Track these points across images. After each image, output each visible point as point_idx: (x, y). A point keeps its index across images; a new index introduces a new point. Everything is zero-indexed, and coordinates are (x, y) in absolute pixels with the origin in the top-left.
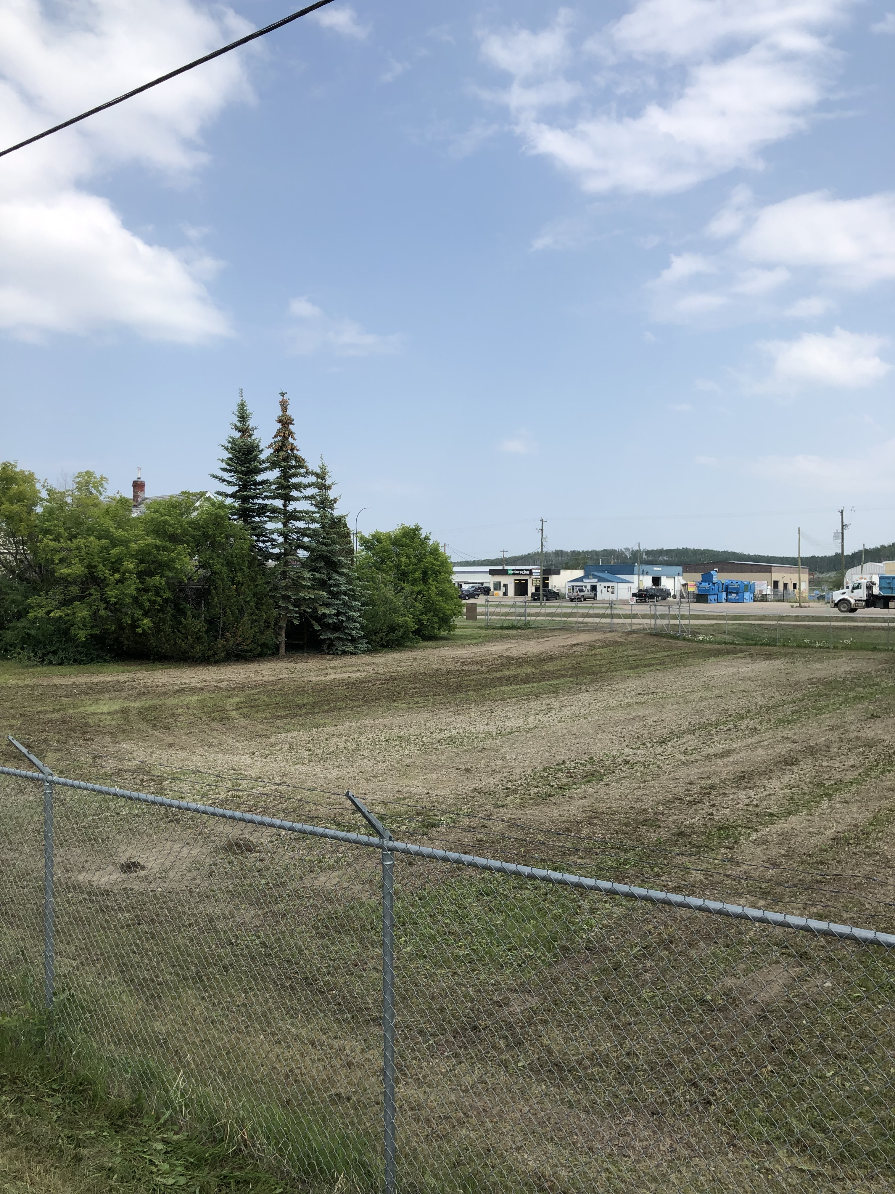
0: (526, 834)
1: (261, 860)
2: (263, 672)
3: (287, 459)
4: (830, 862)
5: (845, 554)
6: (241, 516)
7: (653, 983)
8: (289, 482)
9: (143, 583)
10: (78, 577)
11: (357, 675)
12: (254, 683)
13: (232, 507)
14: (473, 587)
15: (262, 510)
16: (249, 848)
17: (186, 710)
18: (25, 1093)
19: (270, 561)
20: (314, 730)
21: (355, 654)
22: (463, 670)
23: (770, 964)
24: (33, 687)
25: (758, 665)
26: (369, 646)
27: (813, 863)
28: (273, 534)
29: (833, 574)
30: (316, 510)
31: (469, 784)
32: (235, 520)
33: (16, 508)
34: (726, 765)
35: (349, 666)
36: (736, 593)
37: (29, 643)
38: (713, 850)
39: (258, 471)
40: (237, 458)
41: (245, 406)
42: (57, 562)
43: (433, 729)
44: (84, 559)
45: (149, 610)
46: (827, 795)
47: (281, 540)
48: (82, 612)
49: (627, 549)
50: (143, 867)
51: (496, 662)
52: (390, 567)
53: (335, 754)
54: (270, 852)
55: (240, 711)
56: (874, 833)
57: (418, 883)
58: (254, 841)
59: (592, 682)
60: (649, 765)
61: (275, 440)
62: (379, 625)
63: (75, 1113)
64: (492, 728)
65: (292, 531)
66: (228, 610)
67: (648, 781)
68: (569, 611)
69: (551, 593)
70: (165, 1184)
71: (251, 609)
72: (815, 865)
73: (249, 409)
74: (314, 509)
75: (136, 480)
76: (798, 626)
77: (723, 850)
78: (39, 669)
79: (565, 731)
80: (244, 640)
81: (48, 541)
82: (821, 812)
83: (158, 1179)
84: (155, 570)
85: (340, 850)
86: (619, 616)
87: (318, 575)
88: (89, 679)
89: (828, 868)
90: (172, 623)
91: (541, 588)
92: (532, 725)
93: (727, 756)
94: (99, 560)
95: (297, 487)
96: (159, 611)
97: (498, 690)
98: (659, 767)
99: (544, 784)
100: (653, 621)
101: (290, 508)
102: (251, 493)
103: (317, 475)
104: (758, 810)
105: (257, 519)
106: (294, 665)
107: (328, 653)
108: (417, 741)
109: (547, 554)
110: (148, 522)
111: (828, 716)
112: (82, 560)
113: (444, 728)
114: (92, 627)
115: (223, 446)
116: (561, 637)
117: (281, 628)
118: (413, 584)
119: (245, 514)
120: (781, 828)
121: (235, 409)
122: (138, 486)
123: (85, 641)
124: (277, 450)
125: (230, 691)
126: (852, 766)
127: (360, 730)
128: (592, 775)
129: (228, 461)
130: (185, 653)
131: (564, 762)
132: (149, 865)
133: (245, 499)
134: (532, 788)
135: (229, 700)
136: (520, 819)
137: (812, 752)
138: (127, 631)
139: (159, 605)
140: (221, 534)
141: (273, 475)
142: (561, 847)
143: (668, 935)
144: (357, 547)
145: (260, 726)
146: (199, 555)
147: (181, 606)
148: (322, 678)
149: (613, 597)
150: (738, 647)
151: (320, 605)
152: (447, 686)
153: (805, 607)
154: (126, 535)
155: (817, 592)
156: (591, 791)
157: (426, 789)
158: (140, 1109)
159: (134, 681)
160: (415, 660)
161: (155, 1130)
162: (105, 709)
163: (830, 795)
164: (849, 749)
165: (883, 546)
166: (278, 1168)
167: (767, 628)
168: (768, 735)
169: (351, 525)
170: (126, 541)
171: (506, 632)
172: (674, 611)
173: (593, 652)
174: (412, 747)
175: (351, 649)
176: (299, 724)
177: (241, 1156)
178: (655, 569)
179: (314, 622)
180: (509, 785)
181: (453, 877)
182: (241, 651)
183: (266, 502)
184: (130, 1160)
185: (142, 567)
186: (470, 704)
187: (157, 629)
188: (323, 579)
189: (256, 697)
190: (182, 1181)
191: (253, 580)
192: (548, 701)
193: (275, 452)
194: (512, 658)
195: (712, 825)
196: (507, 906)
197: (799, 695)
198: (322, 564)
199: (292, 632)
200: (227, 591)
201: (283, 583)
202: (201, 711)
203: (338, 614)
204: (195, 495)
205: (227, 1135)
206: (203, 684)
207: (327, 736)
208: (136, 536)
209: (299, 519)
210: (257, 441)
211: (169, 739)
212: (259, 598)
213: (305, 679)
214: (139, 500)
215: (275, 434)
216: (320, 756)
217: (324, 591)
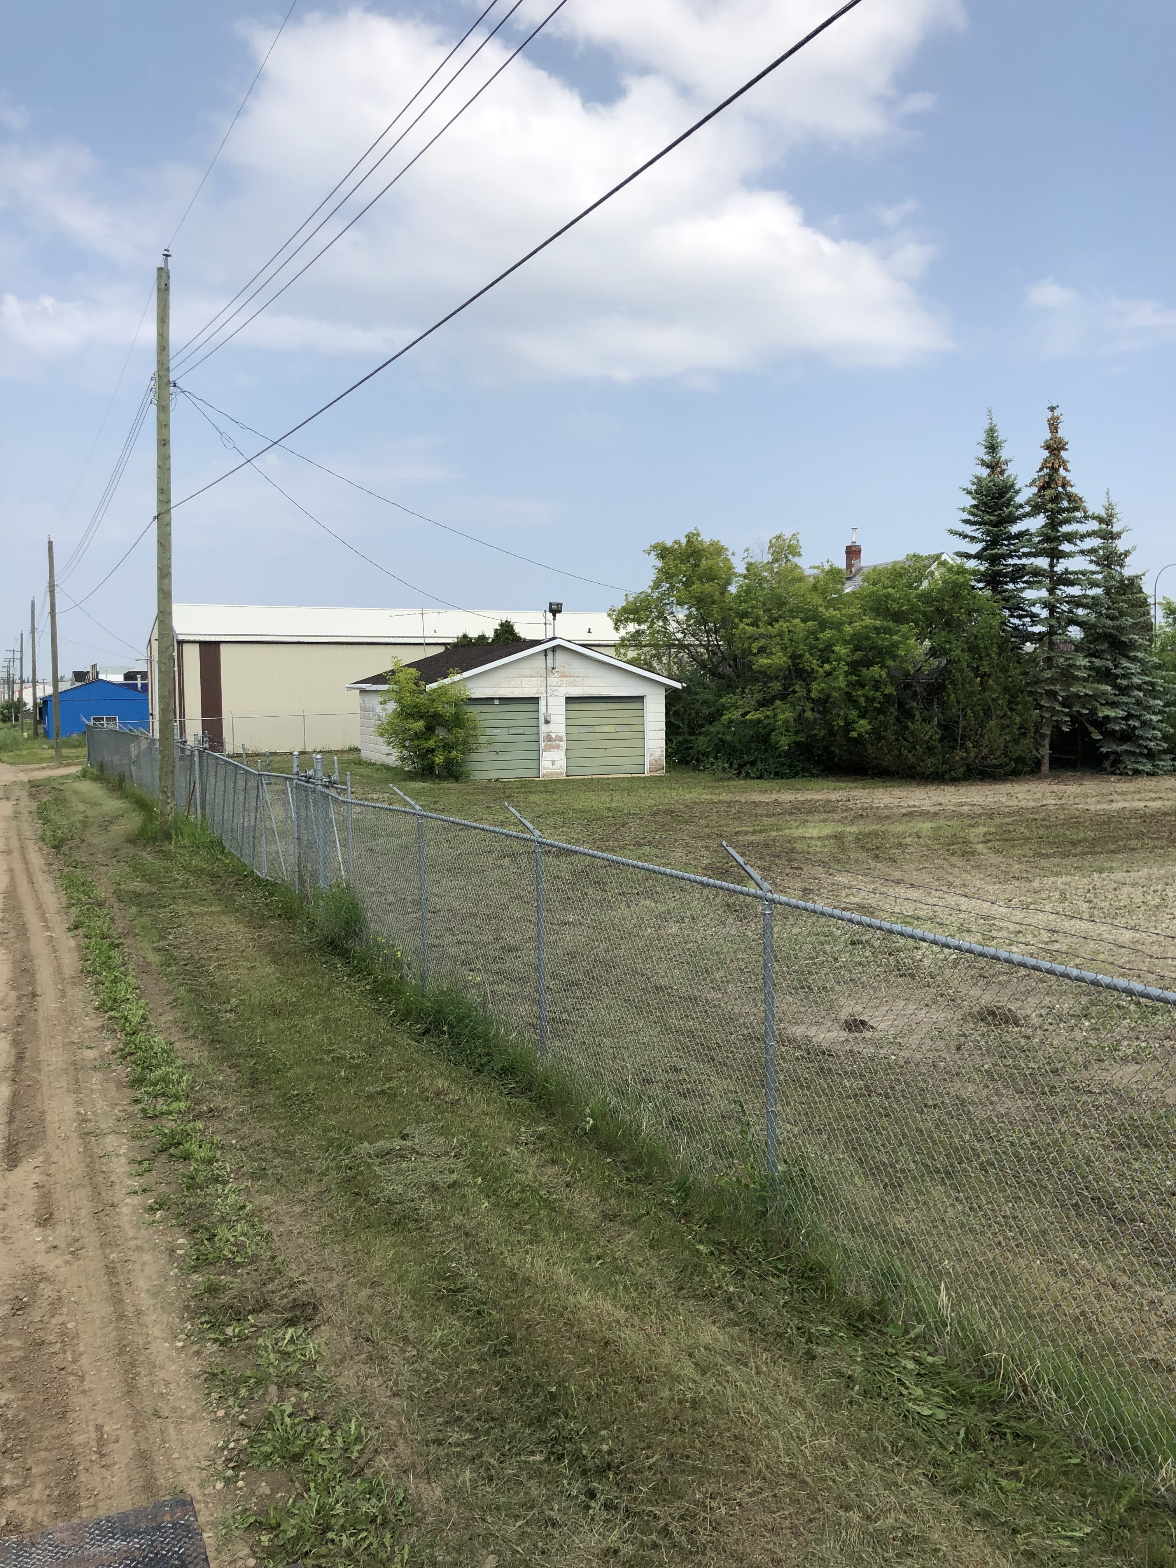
1: (1028, 1037)
2: (1018, 795)
3: (1056, 499)
6: (988, 583)
8: (1059, 531)
9: (860, 675)
10: (779, 670)
11: (1158, 804)
12: (1007, 810)
13: (974, 572)
15: (1018, 574)
16: (1009, 1019)
17: (916, 839)
18: (747, 1267)
19: (1028, 643)
20: (1096, 875)
21: (1153, 775)
24: (729, 804)
28: (1034, 605)
30: (1098, 569)
32: (981, 589)
33: (708, 587)
35: (1145, 791)
37: (723, 752)
39: (1013, 520)
40: (984, 504)
41: (996, 431)
42: (755, 651)
44: (786, 648)
45: (866, 709)
47: (1045, 613)
48: (785, 714)
50: (870, 1028)
53: (1129, 910)
54: (1039, 1028)
55: (990, 844)
58: (1016, 1011)
61: (1040, 474)
63: (805, 1301)
65: (1061, 601)
66: (969, 712)
70: (918, 1413)
71: (1001, 709)
73: (1002, 435)
74: (1094, 567)
75: (850, 544)
78: (735, 783)
80: (992, 752)
81: (744, 627)
83: (910, 1404)
84: (874, 658)
87: (1098, 662)
88: (794, 797)
90: (895, 728)
94: (805, 648)
95: (1070, 538)
96: (879, 711)
101: (1059, 569)
102: (1004, 550)
103: (1101, 520)
105: (1011, 586)
106: (1063, 787)
107: (1113, 773)
110: (866, 597)
112: (784, 649)
114: (796, 733)
115: (964, 490)
117: (1043, 736)
119: (993, 580)
121: (982, 436)
122: (853, 552)
123: (789, 750)
124: (1042, 488)
125: (974, 818)
127: (1165, 880)
129: (972, 510)
130: (912, 767)
132: (878, 1026)
133: (994, 560)
135: (973, 830)
138: (839, 737)
139: (879, 703)
140: (961, 608)
141: (1036, 523)
144: (1159, 619)
145: (1017, 866)
146: (930, 639)
147: (907, 706)
148: (1105, 806)
151: (1102, 704)
154: (839, 616)
158: (885, 1316)
159: (849, 801)
161: (904, 1344)
162: (815, 833)
166: (1073, 1432)
169: (1147, 588)
170: (839, 623)
175: (1148, 767)
176: (1072, 866)
177: (1019, 1404)
179: (1092, 729)
182: (987, 767)
183: (1024, 561)
184: (874, 1373)
185: (858, 655)
187: (877, 735)
188: (1107, 668)
189: (1011, 828)
190: (941, 1415)
191: (1005, 670)
193: (1039, 491)
198: (1105, 646)
199: (1059, 742)
200: (967, 686)
201: (1048, 674)
202: (935, 842)
203: (1129, 717)
204: (928, 558)
205: (999, 1373)
206: (937, 808)
207: (1116, 885)
208: (851, 616)
209: (1071, 583)
210: (1013, 477)
211: (895, 874)
212: (1013, 695)
213: (1080, 806)
214: (853, 570)
215: (1040, 466)
216: (1106, 911)
217: (1107, 684)
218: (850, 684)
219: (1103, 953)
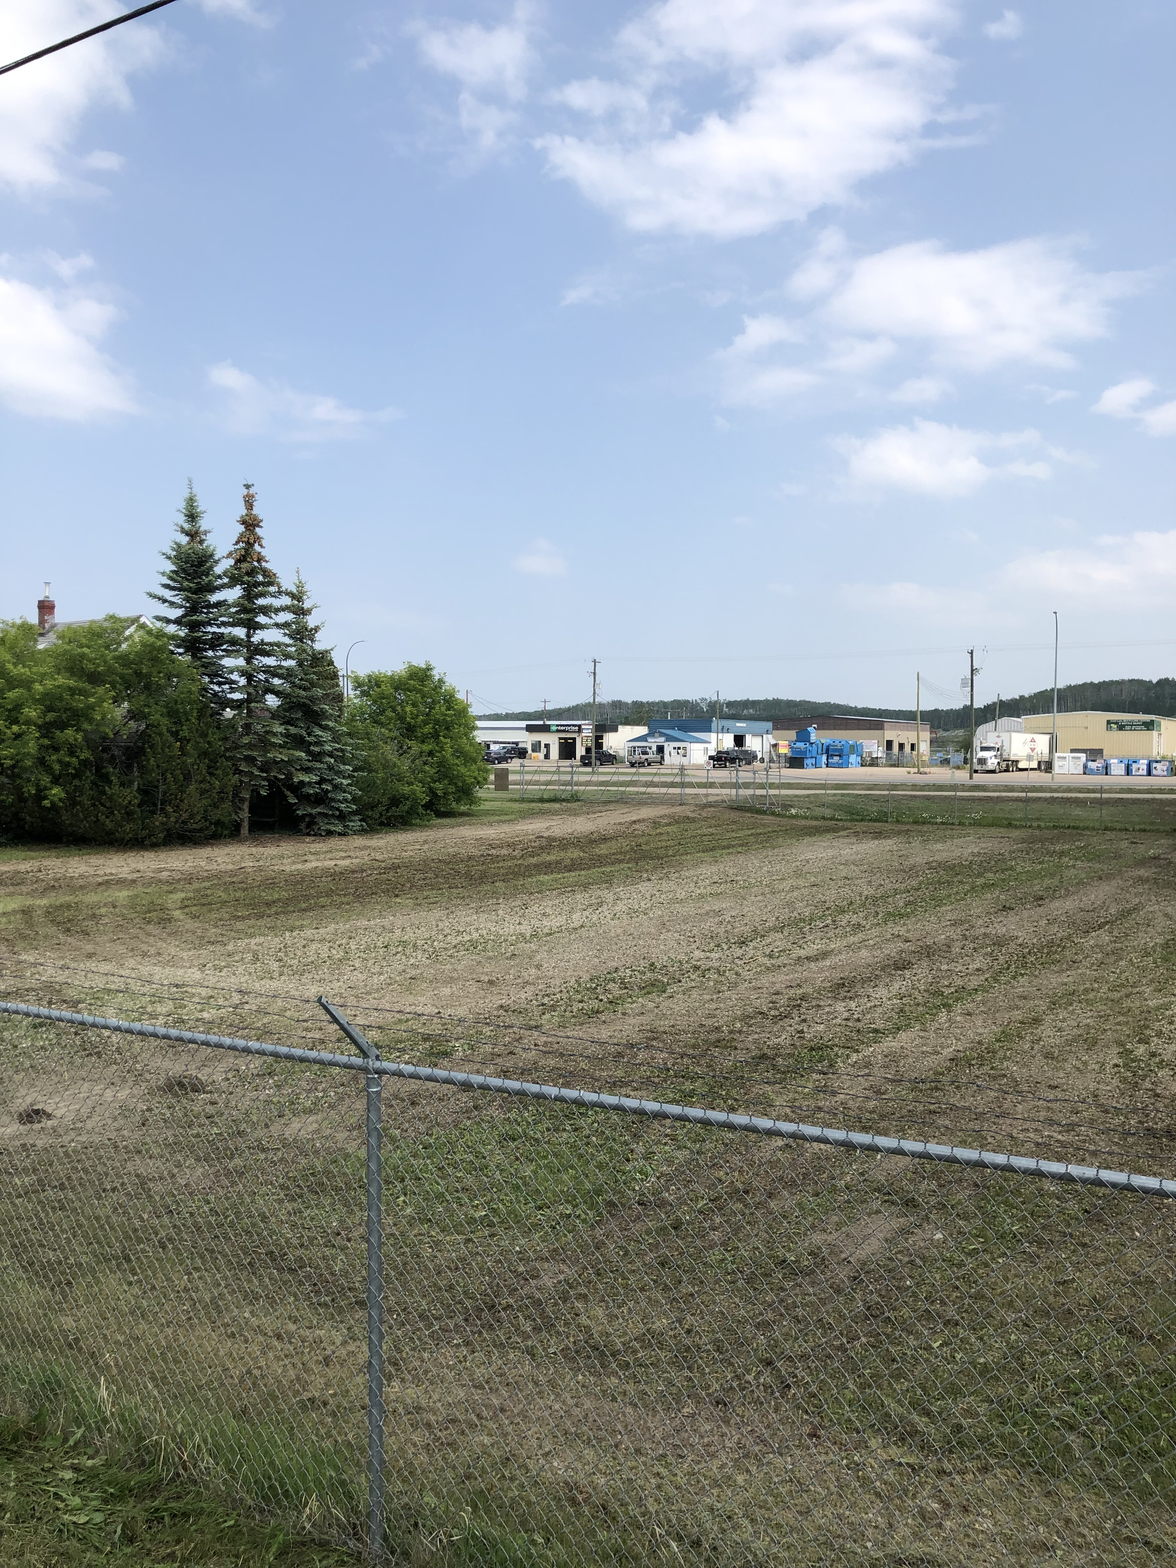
0: (566, 1061)
1: (213, 1103)
2: (218, 859)
3: (252, 573)
4: (947, 1088)
5: (976, 706)
6: (188, 649)
7: (724, 1244)
8: (255, 604)
9: (53, 738)
11: (347, 862)
12: (206, 874)
13: (173, 637)
14: (504, 748)
15: (217, 641)
16: (197, 1088)
17: (111, 909)
19: (228, 710)
20: (288, 934)
21: (344, 835)
22: (489, 855)
23: (869, 1215)
25: (864, 846)
26: (364, 824)
27: (925, 1090)
28: (232, 672)
29: (960, 732)
30: (291, 642)
31: (492, 1001)
32: (180, 654)
34: (821, 970)
35: (337, 850)
36: (840, 756)
38: (802, 1076)
39: (212, 589)
40: (184, 570)
41: (195, 501)
43: (448, 931)
45: (60, 775)
46: (944, 1006)
47: (243, 681)
49: (703, 700)
50: (49, 1116)
51: (533, 844)
52: (391, 719)
53: (315, 965)
54: (224, 1092)
55: (186, 910)
56: (1001, 1051)
57: (422, 1128)
58: (203, 1078)
59: (655, 868)
60: (725, 971)
61: (236, 547)
62: (377, 797)
64: (526, 929)
65: (259, 670)
66: (169, 776)
67: (723, 991)
68: (628, 778)
69: (606, 756)
70: (74, 1523)
71: (201, 774)
72: (929, 1092)
73: (201, 505)
74: (287, 640)
75: (42, 599)
76: (915, 796)
77: (815, 1076)
79: (619, 931)
80: (192, 816)
82: (938, 1026)
83: (66, 1517)
84: (68, 721)
85: (320, 1088)
86: (691, 785)
87: (293, 730)
89: (944, 1096)
90: (91, 793)
91: (593, 750)
92: (577, 924)
93: (823, 958)
95: (266, 610)
96: (74, 776)
97: (534, 880)
98: (737, 974)
99: (590, 998)
100: (734, 791)
101: (255, 639)
102: (203, 617)
103: (293, 596)
104: (859, 1025)
105: (210, 653)
106: (261, 850)
107: (308, 834)
108: (426, 946)
109: (601, 706)
110: (59, 655)
111: (950, 908)
113: (461, 930)
115: (164, 554)
116: (618, 812)
117: (242, 800)
118: (423, 742)
119: (193, 646)
120: (887, 1048)
121: (182, 505)
122: (46, 607)
124: (238, 561)
125: (172, 885)
126: (978, 970)
127: (349, 934)
128: (653, 985)
129: (171, 575)
130: (110, 833)
131: (617, 970)
132: (58, 1113)
133: (194, 626)
134: (575, 1004)
135: (171, 896)
136: (558, 1043)
137: (928, 953)
138: (30, 803)
139: (75, 768)
140: (159, 672)
141: (233, 594)
142: (610, 1077)
143: (743, 1183)
144: (349, 692)
145: (213, 930)
146: (128, 702)
147: (105, 771)
148: (300, 866)
149: (685, 761)
150: (840, 824)
151: (296, 769)
152: (468, 876)
153: (926, 773)
154: (29, 673)
155: (940, 754)
156: (651, 1005)
157: (437, 1008)
158: (42, 1429)
159: (40, 871)
160: (425, 842)
161: (62, 1454)
163: (950, 1006)
164: (974, 948)
165: (1022, 697)
166: (229, 1495)
167: (876, 799)
168: (875, 932)
169: (339, 662)
170: (28, 681)
171: (547, 805)
172: (761, 778)
173: (658, 831)
174: (419, 954)
175: (339, 828)
176: (266, 927)
177: (178, 1483)
178: (738, 725)
179: (288, 793)
180: (546, 1000)
181: (469, 1118)
182: (188, 831)
183: (223, 630)
184: (28, 1495)
185: (51, 716)
186: (498, 899)
187: (72, 801)
188: (301, 736)
189: (209, 892)
190: (98, 1518)
191: (204, 735)
192: (599, 893)
193: (236, 563)
194: (554, 839)
195: (802, 1045)
196: (538, 1153)
197: (914, 883)
198: (299, 715)
199: (258, 805)
200: (167, 750)
201: (246, 740)
202: (132, 911)
203: (322, 781)
204: (126, 620)
205: (160, 1456)
206: (135, 875)
207: (305, 942)
208: (43, 675)
209: (268, 654)
210: (212, 548)
211: (87, 947)
212: (211, 759)
213: (276, 867)
214: (47, 626)
215: (236, 539)
216: (294, 968)
217: (301, 751)
218: (42, 747)
219: (290, 1009)
